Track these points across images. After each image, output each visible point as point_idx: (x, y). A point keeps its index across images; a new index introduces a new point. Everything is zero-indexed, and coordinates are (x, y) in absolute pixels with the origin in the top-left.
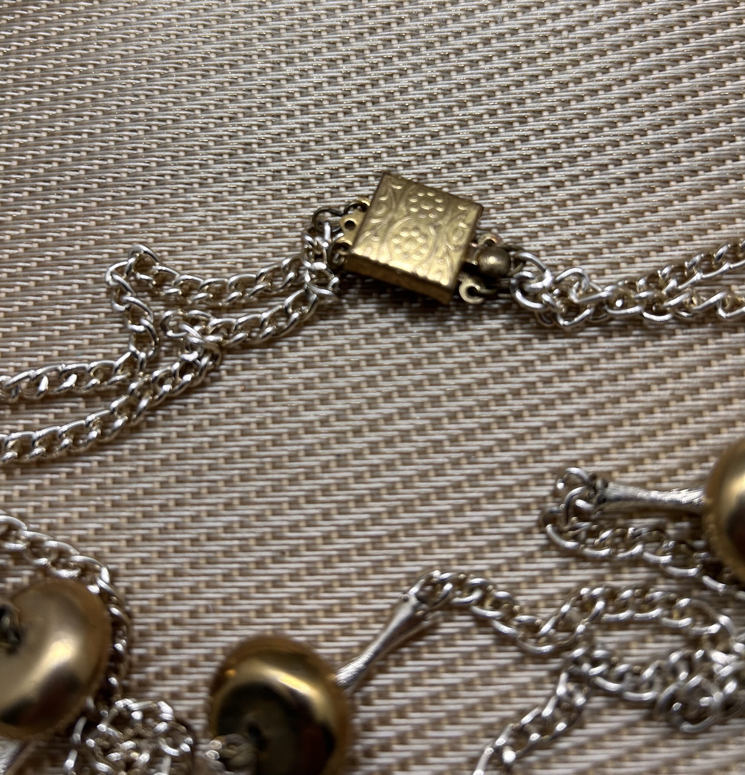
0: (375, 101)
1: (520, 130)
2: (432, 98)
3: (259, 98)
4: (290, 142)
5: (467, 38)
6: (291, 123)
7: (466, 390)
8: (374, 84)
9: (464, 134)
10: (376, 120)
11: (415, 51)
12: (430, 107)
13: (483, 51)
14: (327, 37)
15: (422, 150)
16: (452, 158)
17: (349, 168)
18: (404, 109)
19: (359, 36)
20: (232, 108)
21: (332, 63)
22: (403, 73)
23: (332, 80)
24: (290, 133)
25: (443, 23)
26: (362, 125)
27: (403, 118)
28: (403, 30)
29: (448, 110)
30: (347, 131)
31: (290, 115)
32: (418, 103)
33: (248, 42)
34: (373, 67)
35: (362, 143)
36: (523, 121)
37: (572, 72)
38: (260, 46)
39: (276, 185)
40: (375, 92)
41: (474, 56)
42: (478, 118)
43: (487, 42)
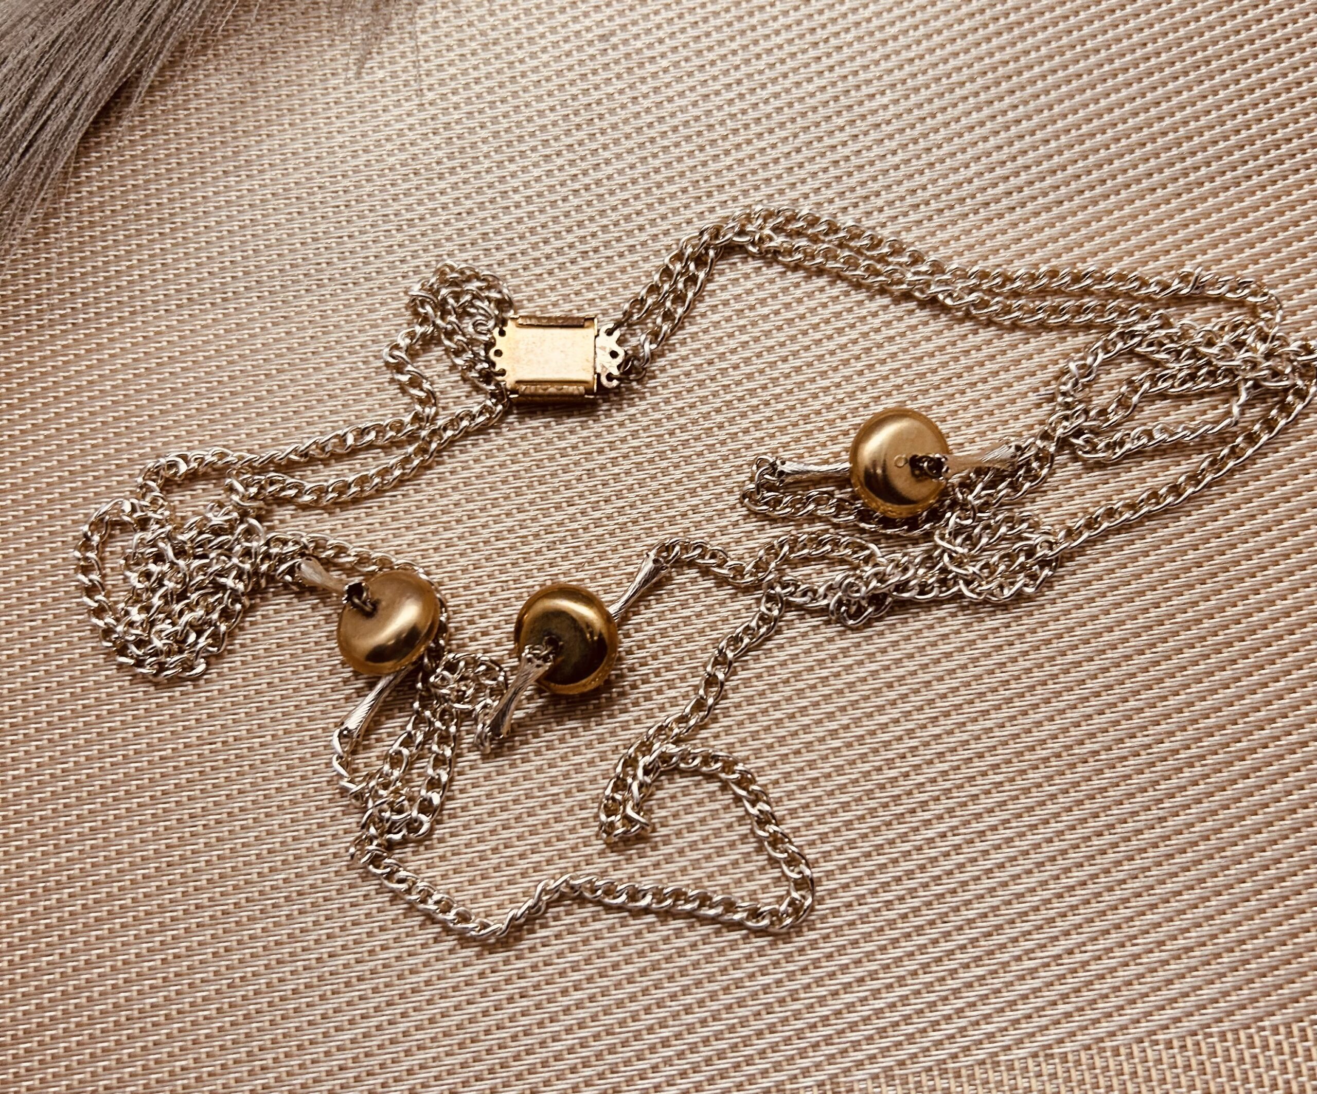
0: (587, 188)
1: (708, 203)
2: (634, 182)
3: (490, 193)
4: (521, 228)
5: (658, 128)
6: (519, 213)
7: (680, 412)
8: (585, 173)
9: (662, 209)
10: (589, 204)
11: (616, 142)
12: (632, 190)
13: (673, 138)
14: (541, 136)
15: (629, 227)
16: (654, 231)
17: (571, 246)
18: (612, 193)
19: (568, 133)
20: (468, 204)
21: (547, 158)
22: (608, 162)
23: (549, 173)
24: (520, 221)
25: (637, 115)
26: (578, 208)
27: (612, 200)
28: (604, 124)
29: (648, 191)
30: (567, 215)
31: (518, 206)
32: (623, 186)
33: (473, 145)
34: (583, 159)
35: (580, 224)
36: (709, 195)
37: (747, 150)
38: (485, 148)
39: (513, 266)
40: (587, 180)
41: (666, 143)
42: (673, 196)
43: (675, 129)
